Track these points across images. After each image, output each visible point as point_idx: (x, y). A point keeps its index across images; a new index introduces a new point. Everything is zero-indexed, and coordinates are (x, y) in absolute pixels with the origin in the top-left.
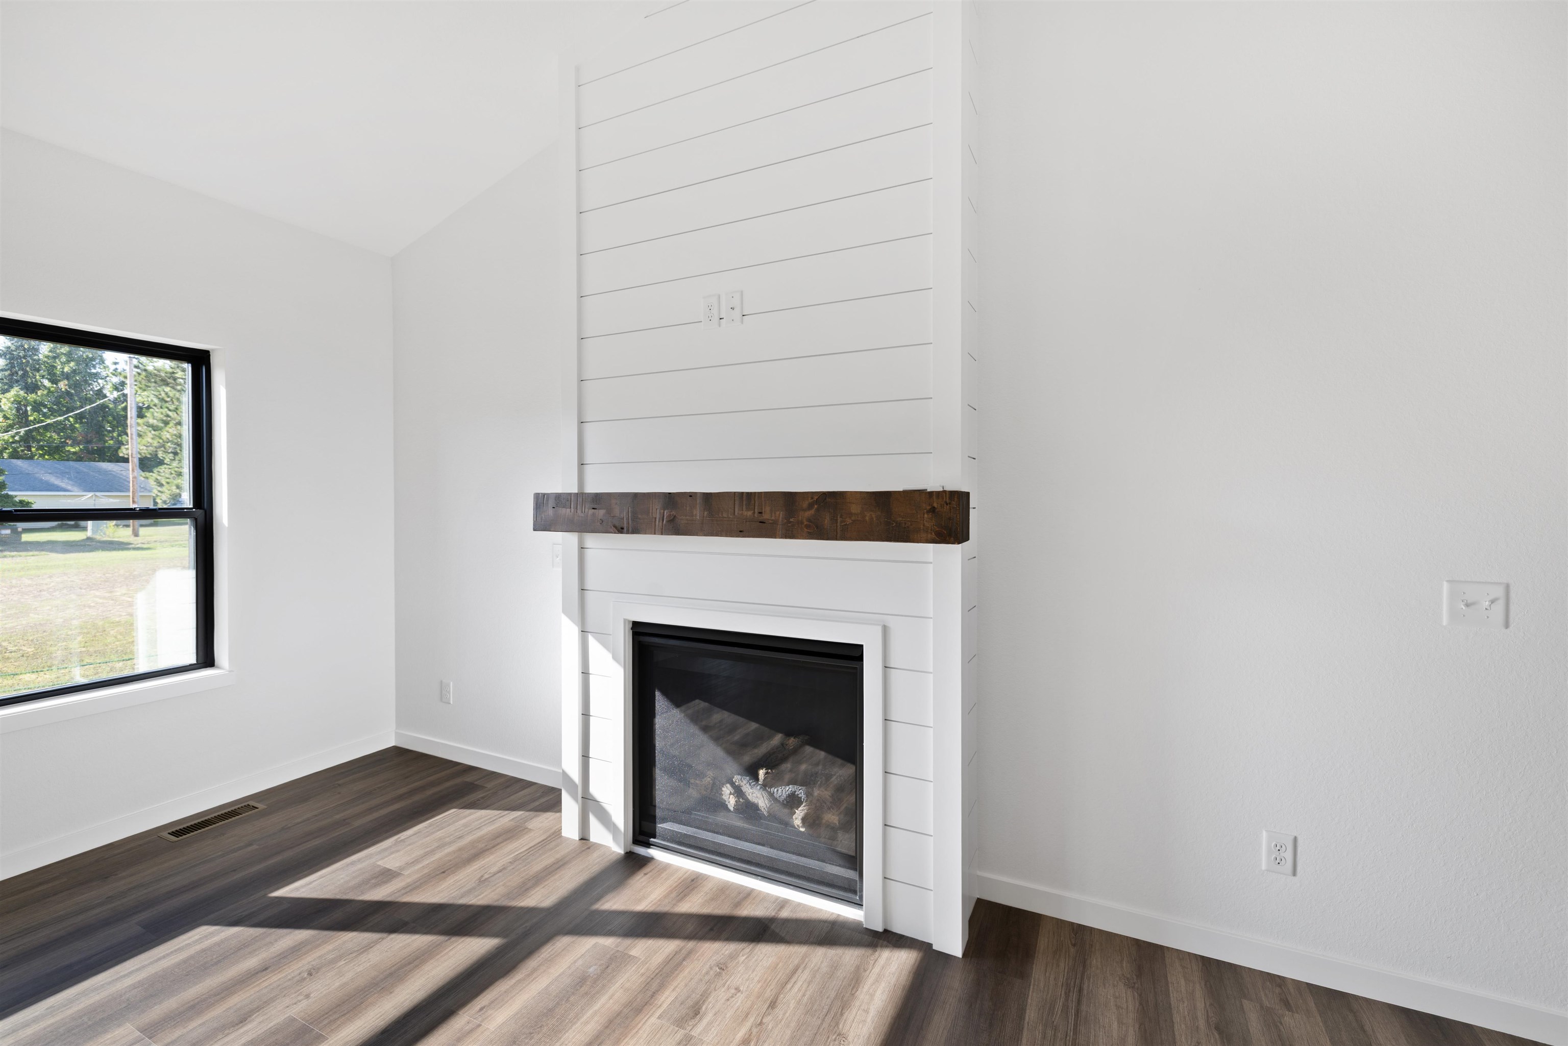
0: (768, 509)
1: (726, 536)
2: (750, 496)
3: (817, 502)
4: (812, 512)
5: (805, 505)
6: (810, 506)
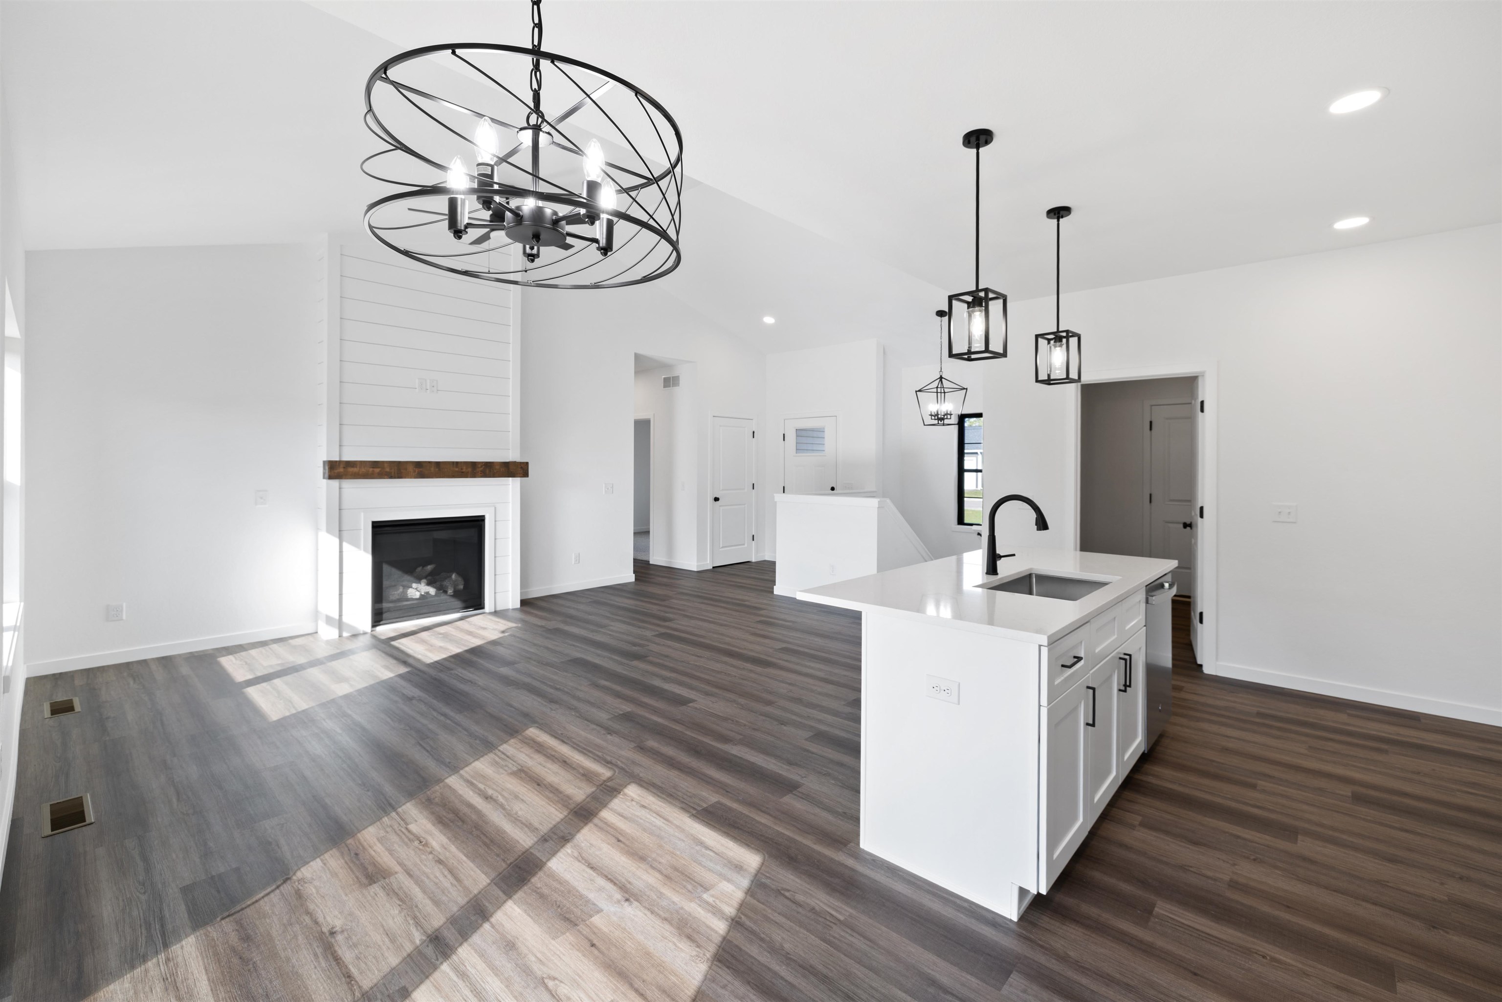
0: (465, 468)
1: (447, 478)
2: (457, 463)
3: (484, 465)
4: (482, 469)
5: (480, 466)
6: (481, 467)
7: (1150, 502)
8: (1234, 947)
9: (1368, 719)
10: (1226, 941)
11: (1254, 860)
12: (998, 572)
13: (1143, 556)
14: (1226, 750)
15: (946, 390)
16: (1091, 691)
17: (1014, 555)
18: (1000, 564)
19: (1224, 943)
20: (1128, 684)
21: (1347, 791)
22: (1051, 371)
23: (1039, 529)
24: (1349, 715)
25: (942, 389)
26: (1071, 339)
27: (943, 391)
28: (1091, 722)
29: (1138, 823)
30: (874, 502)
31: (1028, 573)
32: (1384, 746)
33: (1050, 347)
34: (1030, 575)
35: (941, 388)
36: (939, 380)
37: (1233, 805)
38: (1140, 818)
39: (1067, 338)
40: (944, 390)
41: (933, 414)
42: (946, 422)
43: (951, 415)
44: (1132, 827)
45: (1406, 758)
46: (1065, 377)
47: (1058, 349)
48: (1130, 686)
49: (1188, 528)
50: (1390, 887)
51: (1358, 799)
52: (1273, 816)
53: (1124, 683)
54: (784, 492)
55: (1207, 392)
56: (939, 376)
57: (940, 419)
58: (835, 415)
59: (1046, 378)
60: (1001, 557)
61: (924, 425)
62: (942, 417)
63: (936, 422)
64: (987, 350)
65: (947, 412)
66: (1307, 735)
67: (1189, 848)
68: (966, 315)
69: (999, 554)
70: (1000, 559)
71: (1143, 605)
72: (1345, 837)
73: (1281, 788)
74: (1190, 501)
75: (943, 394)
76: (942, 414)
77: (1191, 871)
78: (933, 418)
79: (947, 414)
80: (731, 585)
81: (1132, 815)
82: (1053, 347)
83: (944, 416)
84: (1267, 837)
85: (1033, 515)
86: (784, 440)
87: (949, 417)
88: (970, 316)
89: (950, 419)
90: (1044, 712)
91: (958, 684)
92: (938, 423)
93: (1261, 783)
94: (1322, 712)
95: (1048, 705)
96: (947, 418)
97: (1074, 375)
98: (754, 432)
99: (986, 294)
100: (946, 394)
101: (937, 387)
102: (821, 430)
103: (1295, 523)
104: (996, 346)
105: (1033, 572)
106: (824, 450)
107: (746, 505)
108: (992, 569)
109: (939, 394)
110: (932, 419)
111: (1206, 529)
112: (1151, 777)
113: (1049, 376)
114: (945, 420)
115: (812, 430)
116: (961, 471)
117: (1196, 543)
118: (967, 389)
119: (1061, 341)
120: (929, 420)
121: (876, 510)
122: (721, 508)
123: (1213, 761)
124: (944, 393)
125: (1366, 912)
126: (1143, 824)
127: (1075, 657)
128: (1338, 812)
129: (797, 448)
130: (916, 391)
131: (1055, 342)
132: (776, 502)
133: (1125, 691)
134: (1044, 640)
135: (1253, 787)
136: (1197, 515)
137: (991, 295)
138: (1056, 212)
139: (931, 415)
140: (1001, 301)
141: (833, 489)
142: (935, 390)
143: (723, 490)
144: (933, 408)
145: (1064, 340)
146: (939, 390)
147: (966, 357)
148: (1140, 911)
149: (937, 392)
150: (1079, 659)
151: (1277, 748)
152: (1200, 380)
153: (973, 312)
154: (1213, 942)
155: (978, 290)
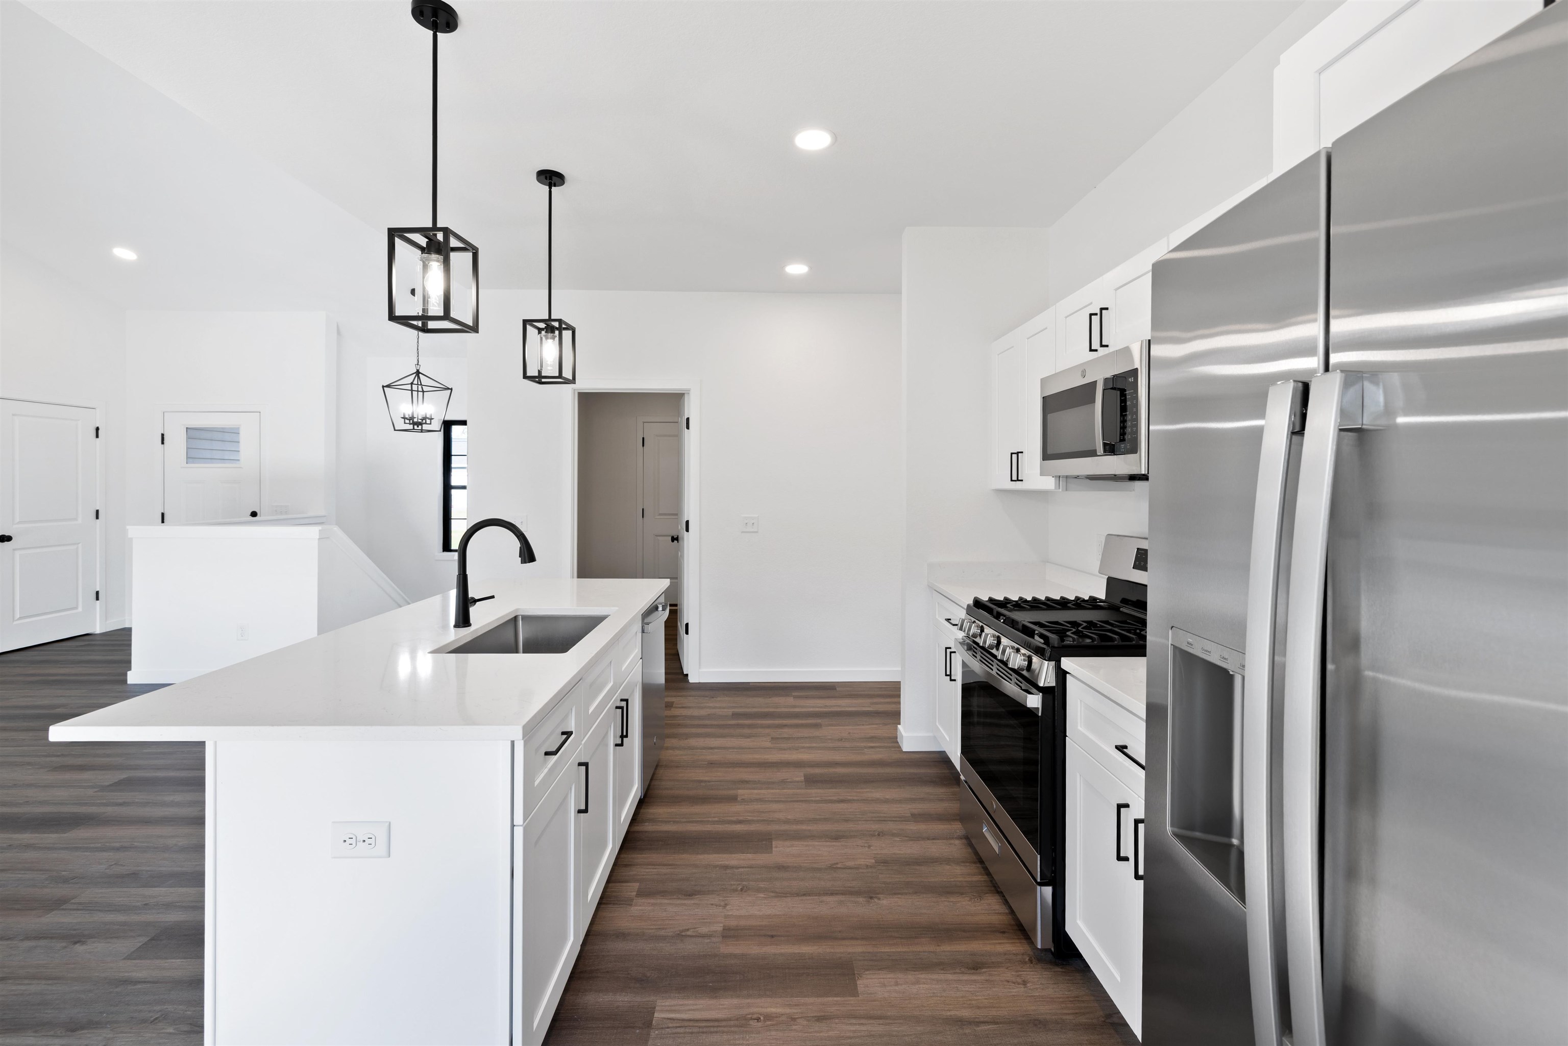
7: (643, 517)
8: (732, 1023)
9: (807, 697)
10: (724, 1020)
11: (742, 890)
12: (471, 622)
13: (636, 578)
14: (712, 764)
15: (425, 389)
16: (584, 768)
17: (493, 597)
18: (473, 611)
19: (724, 1024)
20: (625, 734)
21: (798, 775)
22: (542, 366)
23: (523, 562)
24: (795, 697)
25: (420, 387)
26: (564, 332)
27: (420, 389)
28: (583, 807)
29: (635, 893)
30: (314, 532)
31: (514, 616)
32: (819, 721)
33: (541, 339)
34: (516, 618)
35: (418, 384)
36: (415, 374)
37: (720, 828)
38: (636, 885)
39: (560, 329)
40: (422, 387)
41: (407, 416)
42: (425, 427)
43: (431, 419)
44: (629, 902)
45: (833, 727)
46: (557, 375)
47: (550, 341)
48: (626, 736)
49: (676, 542)
50: (839, 868)
51: (811, 781)
52: (753, 828)
53: (620, 734)
54: (163, 522)
55: (692, 409)
56: (415, 371)
57: (417, 424)
58: (258, 411)
59: (537, 375)
60: (475, 601)
61: (395, 430)
62: (421, 421)
63: (411, 427)
64: (446, 316)
65: (426, 416)
66: (769, 726)
67: (684, 904)
68: (420, 265)
69: (472, 598)
70: (475, 604)
71: (640, 635)
72: (804, 827)
73: (756, 791)
74: (677, 515)
75: (421, 394)
76: (420, 418)
77: (689, 936)
78: (407, 421)
79: (425, 418)
80: (32, 682)
81: (628, 884)
82: (544, 338)
83: (422, 420)
84: (750, 856)
85: (516, 544)
86: (163, 443)
87: (428, 421)
88: (425, 267)
89: (430, 424)
90: (519, 832)
91: (388, 824)
92: (414, 429)
93: (742, 793)
94: (776, 700)
95: (524, 823)
96: (426, 423)
97: (567, 374)
98: (97, 429)
99: (446, 238)
100: (425, 393)
101: (412, 384)
102: (235, 431)
103: (757, 532)
104: (462, 312)
105: (518, 614)
106: (239, 460)
107: (80, 545)
108: (463, 620)
109: (415, 393)
110: (405, 423)
111: (690, 541)
112: (648, 824)
113: (540, 372)
114: (424, 425)
115: (223, 431)
116: (447, 488)
117: (682, 556)
118: (451, 389)
119: (553, 332)
120: (400, 425)
121: (317, 541)
122: (17, 553)
123: (701, 781)
124: (423, 391)
125: (829, 907)
126: (641, 894)
127: (563, 733)
128: (797, 801)
129: (189, 456)
130: (383, 387)
131: (546, 332)
132: (131, 539)
133: (621, 745)
134: (516, 733)
135: (733, 799)
136: (683, 529)
137: (454, 243)
138: (548, 175)
139: (404, 418)
140: (469, 256)
141: (254, 514)
142: (409, 387)
143: (19, 523)
144: (406, 408)
145: (557, 332)
146: (415, 388)
147: (420, 324)
148: (640, 1028)
149: (412, 390)
150: (568, 734)
151: (750, 748)
152: (686, 396)
153: (430, 260)
154: (712, 1029)
155: (435, 228)
